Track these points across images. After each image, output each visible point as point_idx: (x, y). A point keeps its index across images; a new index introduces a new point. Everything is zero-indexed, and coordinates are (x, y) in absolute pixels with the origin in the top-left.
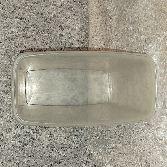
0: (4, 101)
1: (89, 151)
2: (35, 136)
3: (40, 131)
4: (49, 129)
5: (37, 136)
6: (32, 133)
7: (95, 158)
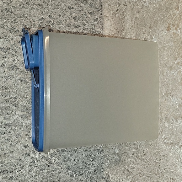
0: (22, 126)
1: (107, 174)
2: (53, 160)
3: (58, 155)
4: (66, 153)
5: (55, 160)
6: (50, 158)
7: (114, 180)
